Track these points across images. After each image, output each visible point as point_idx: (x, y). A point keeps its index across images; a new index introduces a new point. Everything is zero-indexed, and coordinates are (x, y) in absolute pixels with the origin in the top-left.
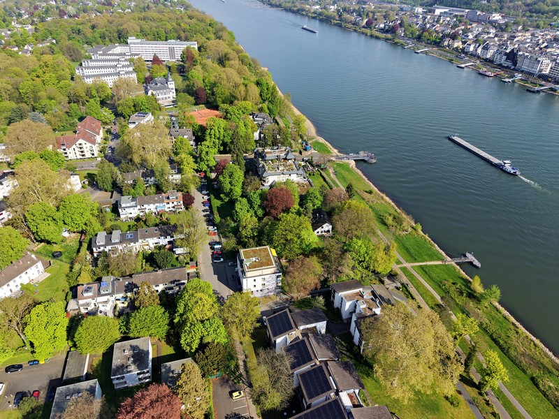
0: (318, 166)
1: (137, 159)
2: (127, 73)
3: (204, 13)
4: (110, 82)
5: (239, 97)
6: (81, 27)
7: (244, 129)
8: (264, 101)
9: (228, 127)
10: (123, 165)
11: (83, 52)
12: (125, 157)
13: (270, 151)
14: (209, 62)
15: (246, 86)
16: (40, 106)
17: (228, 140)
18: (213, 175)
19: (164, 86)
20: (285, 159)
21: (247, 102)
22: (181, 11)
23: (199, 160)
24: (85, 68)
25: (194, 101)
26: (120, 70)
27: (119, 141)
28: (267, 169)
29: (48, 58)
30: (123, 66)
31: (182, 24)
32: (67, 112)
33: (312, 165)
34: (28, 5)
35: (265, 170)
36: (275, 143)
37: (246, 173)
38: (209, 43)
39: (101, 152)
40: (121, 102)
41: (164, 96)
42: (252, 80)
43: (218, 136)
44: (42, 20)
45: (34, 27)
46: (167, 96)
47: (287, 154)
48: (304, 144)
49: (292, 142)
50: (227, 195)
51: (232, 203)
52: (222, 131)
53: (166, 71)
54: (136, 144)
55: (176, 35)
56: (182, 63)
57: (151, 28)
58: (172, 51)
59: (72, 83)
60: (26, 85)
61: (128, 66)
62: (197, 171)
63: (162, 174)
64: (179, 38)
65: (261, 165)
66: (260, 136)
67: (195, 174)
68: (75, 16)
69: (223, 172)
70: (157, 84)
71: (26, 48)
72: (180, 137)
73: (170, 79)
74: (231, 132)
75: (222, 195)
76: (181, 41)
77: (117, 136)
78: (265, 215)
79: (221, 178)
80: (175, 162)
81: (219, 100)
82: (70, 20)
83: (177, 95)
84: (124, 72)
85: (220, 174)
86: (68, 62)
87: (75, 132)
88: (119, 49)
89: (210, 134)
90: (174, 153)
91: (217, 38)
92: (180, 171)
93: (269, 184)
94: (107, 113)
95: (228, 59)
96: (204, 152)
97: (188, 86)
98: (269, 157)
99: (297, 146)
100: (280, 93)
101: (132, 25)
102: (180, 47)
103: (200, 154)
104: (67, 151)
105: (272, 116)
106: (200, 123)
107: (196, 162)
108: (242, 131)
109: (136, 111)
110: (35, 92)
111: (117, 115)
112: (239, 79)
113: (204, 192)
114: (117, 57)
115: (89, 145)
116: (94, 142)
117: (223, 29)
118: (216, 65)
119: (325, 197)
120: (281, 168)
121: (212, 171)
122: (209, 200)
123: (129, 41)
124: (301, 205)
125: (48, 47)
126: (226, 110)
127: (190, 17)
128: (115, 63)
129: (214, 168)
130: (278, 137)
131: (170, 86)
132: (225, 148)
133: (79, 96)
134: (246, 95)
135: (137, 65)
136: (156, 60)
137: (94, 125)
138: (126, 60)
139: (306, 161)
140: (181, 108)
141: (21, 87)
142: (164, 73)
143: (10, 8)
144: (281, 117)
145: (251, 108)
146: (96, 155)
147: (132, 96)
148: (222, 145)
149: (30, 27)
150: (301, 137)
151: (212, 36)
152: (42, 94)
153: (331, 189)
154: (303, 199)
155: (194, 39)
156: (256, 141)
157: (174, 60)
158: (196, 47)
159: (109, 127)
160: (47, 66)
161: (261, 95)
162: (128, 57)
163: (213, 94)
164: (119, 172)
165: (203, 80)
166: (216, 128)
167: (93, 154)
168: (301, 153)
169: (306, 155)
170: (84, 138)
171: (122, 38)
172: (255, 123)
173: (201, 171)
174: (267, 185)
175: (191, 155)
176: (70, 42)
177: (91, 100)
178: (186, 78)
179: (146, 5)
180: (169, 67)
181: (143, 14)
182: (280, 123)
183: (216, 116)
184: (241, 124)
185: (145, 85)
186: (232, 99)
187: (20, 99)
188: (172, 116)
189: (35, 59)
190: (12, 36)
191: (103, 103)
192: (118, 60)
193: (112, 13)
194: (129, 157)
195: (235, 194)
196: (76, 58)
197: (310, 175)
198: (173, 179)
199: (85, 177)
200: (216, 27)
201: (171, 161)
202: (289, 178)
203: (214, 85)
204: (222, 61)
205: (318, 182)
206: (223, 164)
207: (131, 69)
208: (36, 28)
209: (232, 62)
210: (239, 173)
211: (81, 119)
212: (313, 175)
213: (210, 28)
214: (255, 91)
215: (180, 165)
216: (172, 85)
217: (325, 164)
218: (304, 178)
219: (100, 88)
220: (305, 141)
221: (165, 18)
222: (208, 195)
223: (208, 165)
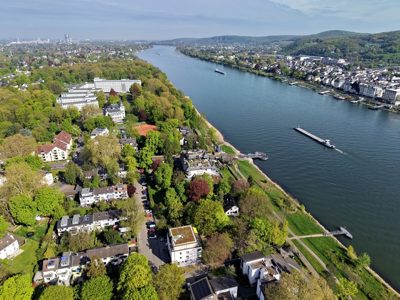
0: (226, 163)
1: (95, 161)
2: (92, 101)
3: (146, 62)
4: (79, 107)
5: (170, 116)
6: (62, 72)
7: (173, 138)
8: (187, 118)
9: (162, 136)
10: (85, 165)
11: (62, 88)
12: (87, 159)
13: (191, 152)
14: (149, 93)
15: (174, 109)
16: (29, 124)
17: (161, 146)
18: (150, 171)
19: (117, 110)
20: (202, 158)
21: (175, 119)
22: (131, 61)
23: (140, 160)
24: (63, 98)
25: (138, 119)
26: (87, 99)
27: (83, 148)
28: (189, 165)
29: (38, 92)
30: (90, 97)
31: (131, 69)
32: (48, 128)
33: (222, 162)
34: (28, 58)
35: (188, 167)
36: (195, 147)
37: (174, 169)
38: (149, 80)
39: (70, 156)
40: (86, 120)
41: (117, 116)
42: (179, 104)
43: (154, 143)
44: (37, 68)
45: (30, 72)
46: (119, 116)
47: (203, 155)
48: (216, 147)
49: (207, 146)
50: (160, 185)
51: (164, 191)
52: (157, 139)
53: (119, 99)
54: (95, 150)
55: (126, 76)
56: (130, 94)
57: (110, 72)
58: (123, 86)
59: (53, 109)
60: (21, 110)
61: (93, 97)
62: (139, 168)
63: (113, 171)
64: (129, 78)
65: (185, 163)
66: (184, 142)
67: (138, 170)
68: (59, 65)
69: (157, 169)
70: (112, 108)
71: (24, 85)
72: (127, 144)
73: (122, 105)
74: (164, 140)
75: (156, 186)
76: (130, 79)
77: (82, 144)
78: (188, 200)
79: (156, 173)
80: (123, 163)
81: (156, 119)
82: (56, 67)
83: (126, 115)
84: (90, 101)
85: (155, 170)
86: (51, 94)
87: (52, 142)
88: (87, 85)
89: (148, 142)
90: (122, 155)
91: (155, 77)
92: (126, 169)
93: (191, 177)
94: (76, 129)
95: (162, 91)
96: (144, 155)
97: (134, 109)
98: (190, 157)
99: (210, 148)
100: (198, 113)
101: (98, 70)
102: (129, 84)
103: (141, 156)
104: (45, 155)
105: (193, 129)
106: (142, 134)
107: (138, 162)
108: (172, 139)
109: (96, 127)
110: (26, 115)
111: (83, 129)
112: (169, 104)
113: (143, 184)
114: (86, 91)
115: (61, 151)
116: (65, 149)
117: (159, 71)
118: (154, 95)
119: (232, 185)
120: (200, 165)
121: (149, 168)
122: (147, 189)
123: (94, 80)
124: (215, 192)
125: (39, 85)
126: (160, 125)
127: (137, 65)
128: (84, 95)
129: (151, 166)
130: (197, 143)
131: (121, 109)
132: (159, 151)
133: (58, 117)
134: (175, 115)
135: (99, 96)
136: (112, 92)
137: (66, 137)
138: (92, 93)
139: (218, 159)
140: (128, 124)
141: (17, 112)
142: (117, 101)
143: (16, 60)
144: (199, 129)
145: (178, 124)
146: (66, 158)
147: (95, 116)
148: (157, 149)
149: (28, 72)
150: (213, 142)
151: (151, 76)
152: (31, 116)
153: (237, 179)
154: (216, 187)
155: (139, 78)
156: (181, 146)
157: (125, 92)
158: (140, 83)
159: (77, 138)
160: (36, 98)
161: (185, 115)
162: (93, 91)
163: (152, 114)
164: (81, 170)
165: (145, 105)
166: (153, 138)
167: (64, 158)
168: (213, 153)
169: (217, 155)
170: (58, 147)
171: (90, 78)
172: (181, 133)
173: (142, 168)
174: (189, 177)
175: (135, 156)
176: (54, 81)
177: (65, 120)
178: (132, 104)
179: (108, 57)
180: (121, 97)
181: (105, 63)
182: (198, 133)
183: (154, 129)
184: (171, 135)
185: (104, 109)
186: (165, 117)
187: (15, 120)
188: (122, 130)
189: (29, 93)
190: (14, 78)
191: (74, 122)
192: (86, 93)
193: (85, 62)
194: (90, 159)
195: (166, 184)
196: (58, 92)
197: (220, 169)
198: (121, 175)
199: (57, 175)
200: (155, 70)
201: (120, 162)
202: (206, 172)
203: (152, 108)
204: (158, 92)
205: (226, 175)
206: (157, 163)
207: (95, 98)
208: (32, 73)
209: (165, 93)
210: (169, 169)
211: (57, 133)
212: (223, 169)
213: (150, 71)
214: (181, 112)
215: (126, 164)
216: (123, 109)
217: (231, 161)
218: (217, 171)
219: (72, 111)
220: (216, 145)
221: (120, 65)
222: (146, 186)
223: (146, 164)
